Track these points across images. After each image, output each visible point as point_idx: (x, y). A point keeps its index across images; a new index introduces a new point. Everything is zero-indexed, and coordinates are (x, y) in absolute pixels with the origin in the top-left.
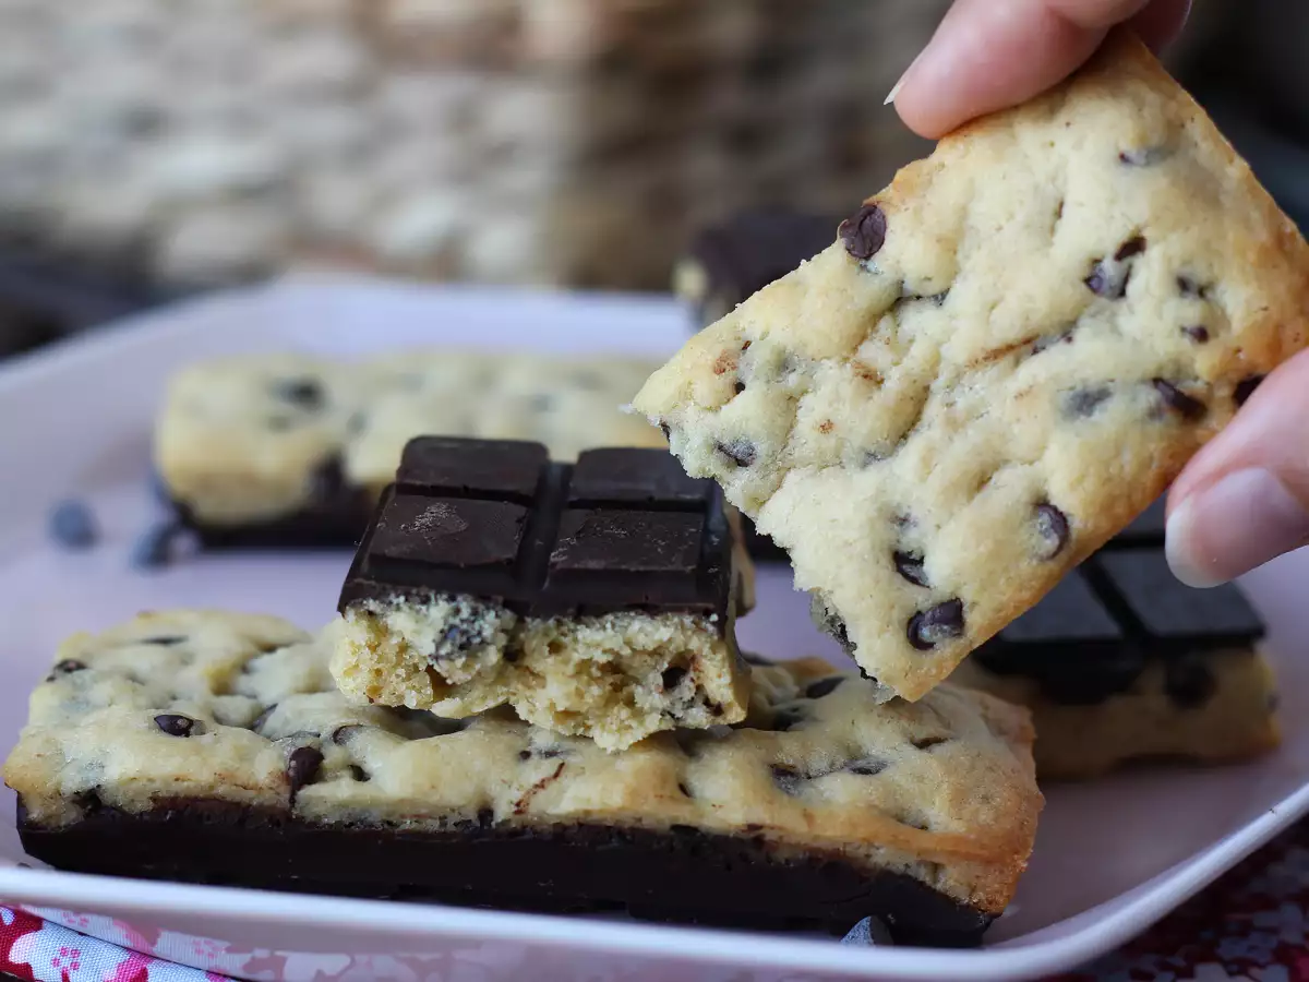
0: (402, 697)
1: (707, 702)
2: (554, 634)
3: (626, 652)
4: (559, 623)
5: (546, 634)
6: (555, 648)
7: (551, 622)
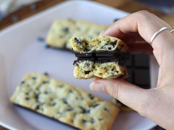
0: (81, 75)
1: (116, 71)
2: (98, 64)
3: (107, 66)
4: (99, 64)
5: (97, 65)
6: (99, 66)
7: (98, 63)
